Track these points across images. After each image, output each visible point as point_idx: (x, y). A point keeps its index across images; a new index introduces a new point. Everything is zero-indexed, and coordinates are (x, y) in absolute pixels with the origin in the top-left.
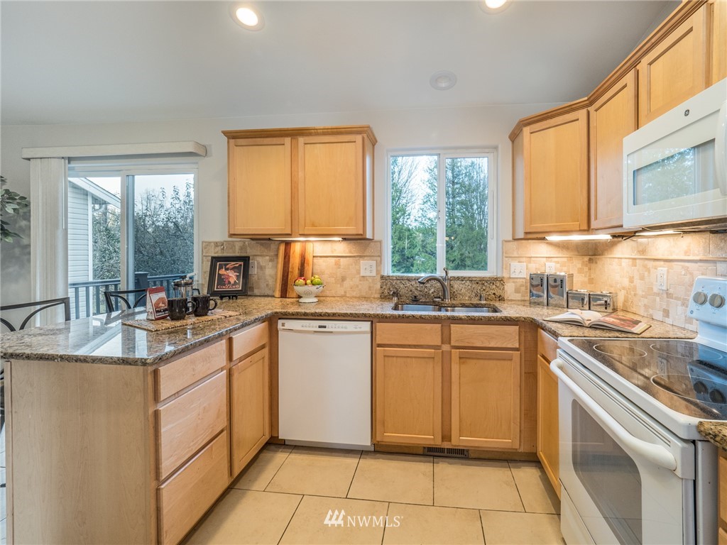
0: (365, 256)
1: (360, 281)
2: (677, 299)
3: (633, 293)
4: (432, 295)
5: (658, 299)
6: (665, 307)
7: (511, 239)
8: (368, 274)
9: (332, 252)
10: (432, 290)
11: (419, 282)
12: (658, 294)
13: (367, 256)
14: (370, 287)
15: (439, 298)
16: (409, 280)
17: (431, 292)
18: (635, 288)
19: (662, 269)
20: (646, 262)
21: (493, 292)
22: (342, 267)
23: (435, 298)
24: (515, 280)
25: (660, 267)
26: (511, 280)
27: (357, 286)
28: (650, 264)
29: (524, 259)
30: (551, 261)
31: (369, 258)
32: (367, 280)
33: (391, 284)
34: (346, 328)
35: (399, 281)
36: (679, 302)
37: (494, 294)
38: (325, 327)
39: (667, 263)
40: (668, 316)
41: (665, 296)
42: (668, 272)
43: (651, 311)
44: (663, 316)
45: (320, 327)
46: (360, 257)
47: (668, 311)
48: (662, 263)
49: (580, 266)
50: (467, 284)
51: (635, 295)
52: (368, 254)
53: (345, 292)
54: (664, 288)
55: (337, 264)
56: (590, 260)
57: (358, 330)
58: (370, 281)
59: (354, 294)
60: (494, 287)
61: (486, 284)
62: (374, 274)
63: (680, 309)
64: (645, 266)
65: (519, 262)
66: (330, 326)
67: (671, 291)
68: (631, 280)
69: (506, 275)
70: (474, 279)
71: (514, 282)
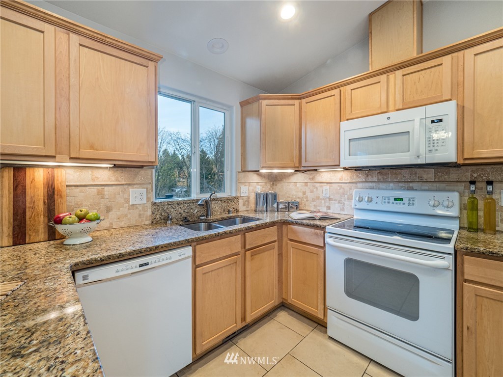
0: (134, 184)
1: (129, 209)
2: (335, 200)
3: (305, 200)
4: (196, 215)
5: (323, 202)
6: (328, 205)
7: (240, 171)
8: (138, 202)
9: (93, 180)
10: (196, 210)
11: (199, 205)
12: (323, 199)
13: (137, 184)
14: (140, 215)
15: (204, 216)
16: (178, 204)
17: (195, 212)
18: (307, 197)
19: (326, 187)
20: (314, 184)
21: (233, 207)
22: (107, 197)
23: (201, 216)
24: (243, 198)
25: (325, 186)
26: (241, 198)
27: (126, 216)
28: (317, 185)
29: (247, 184)
30: (258, 185)
31: (138, 186)
32: (137, 208)
33: (163, 209)
34: (170, 258)
35: (170, 206)
36: (337, 202)
37: (234, 208)
38: (147, 264)
39: (329, 184)
40: (330, 209)
41: (328, 200)
42: (330, 188)
43: (318, 208)
44: (327, 209)
45: (141, 266)
46: (129, 184)
47: (330, 207)
48: (326, 184)
49: (269, 187)
50: (219, 203)
51: (307, 201)
52: (138, 182)
53: (111, 224)
54: (328, 196)
55: (101, 194)
56: (273, 183)
57: (183, 257)
58: (141, 208)
59: (122, 224)
60: (234, 203)
61: (229, 202)
62: (144, 201)
63: (337, 205)
64: (314, 186)
65: (245, 186)
66: (153, 261)
67: (331, 197)
68: (304, 193)
69: (238, 195)
70: (223, 199)
71: (242, 199)
